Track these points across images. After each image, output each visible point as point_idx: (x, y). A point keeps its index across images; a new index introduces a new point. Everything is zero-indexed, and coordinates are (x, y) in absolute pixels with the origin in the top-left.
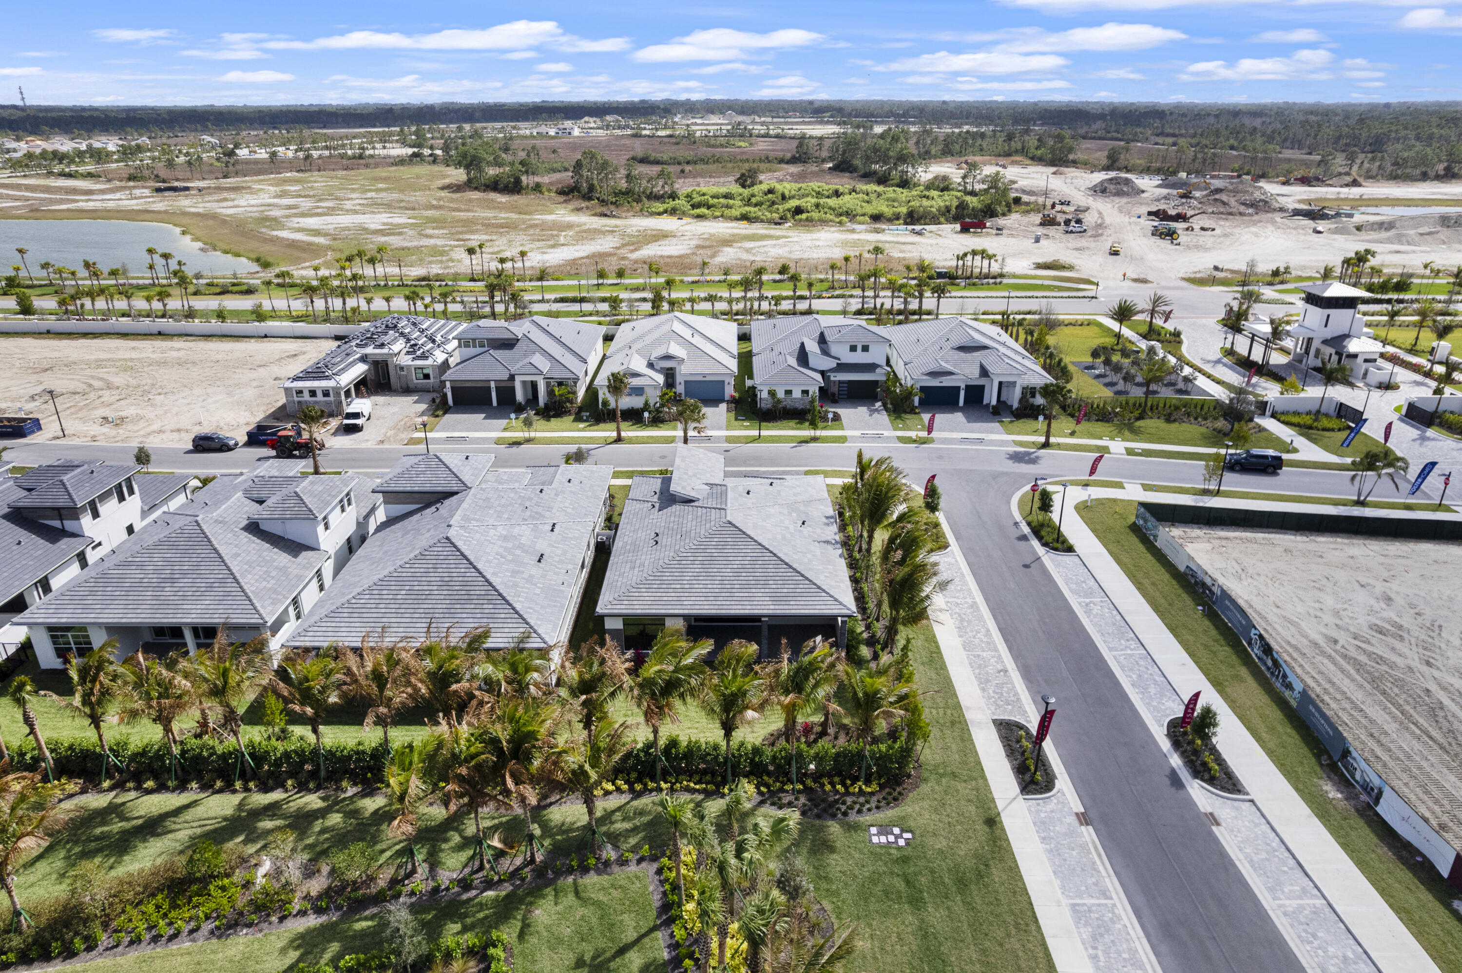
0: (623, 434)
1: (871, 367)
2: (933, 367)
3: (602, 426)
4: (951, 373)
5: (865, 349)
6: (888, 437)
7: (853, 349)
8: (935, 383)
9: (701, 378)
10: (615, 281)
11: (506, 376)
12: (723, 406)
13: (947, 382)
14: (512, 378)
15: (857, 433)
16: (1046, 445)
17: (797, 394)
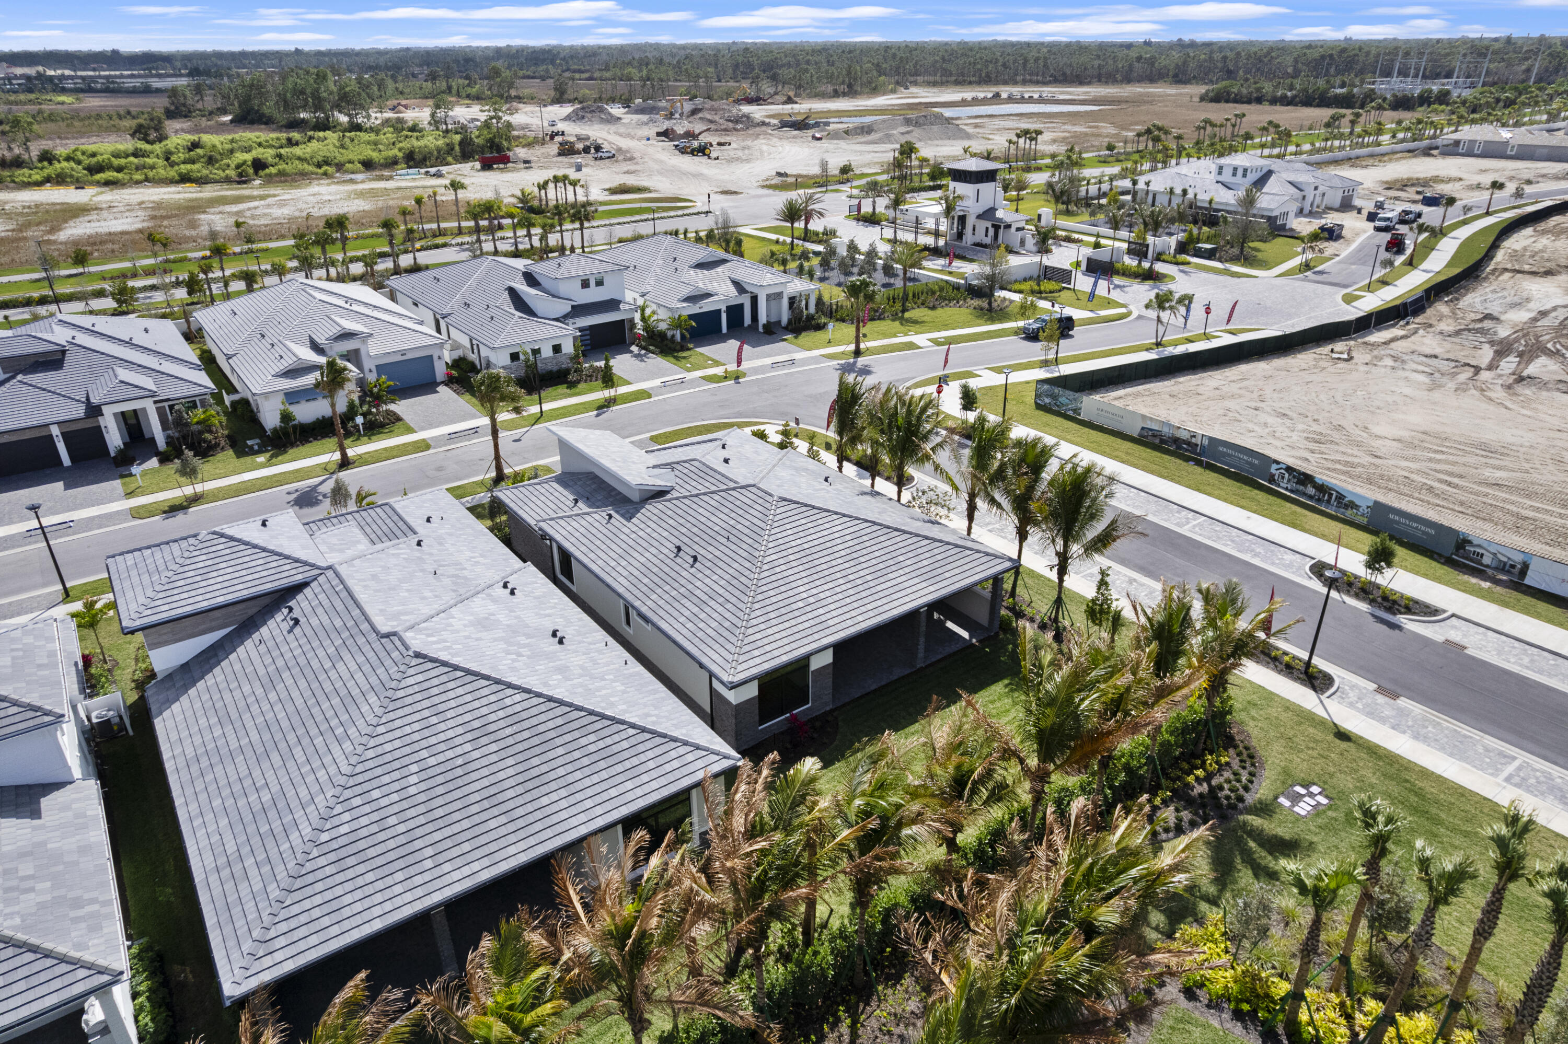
0: (350, 453)
1: (612, 304)
2: (686, 291)
3: (292, 452)
4: (709, 295)
5: (600, 283)
6: (692, 380)
7: (585, 284)
8: (695, 309)
9: (399, 358)
10: (73, 271)
11: (79, 411)
12: (442, 389)
13: (707, 306)
14: (94, 411)
15: (657, 382)
16: (857, 353)
17: (547, 352)
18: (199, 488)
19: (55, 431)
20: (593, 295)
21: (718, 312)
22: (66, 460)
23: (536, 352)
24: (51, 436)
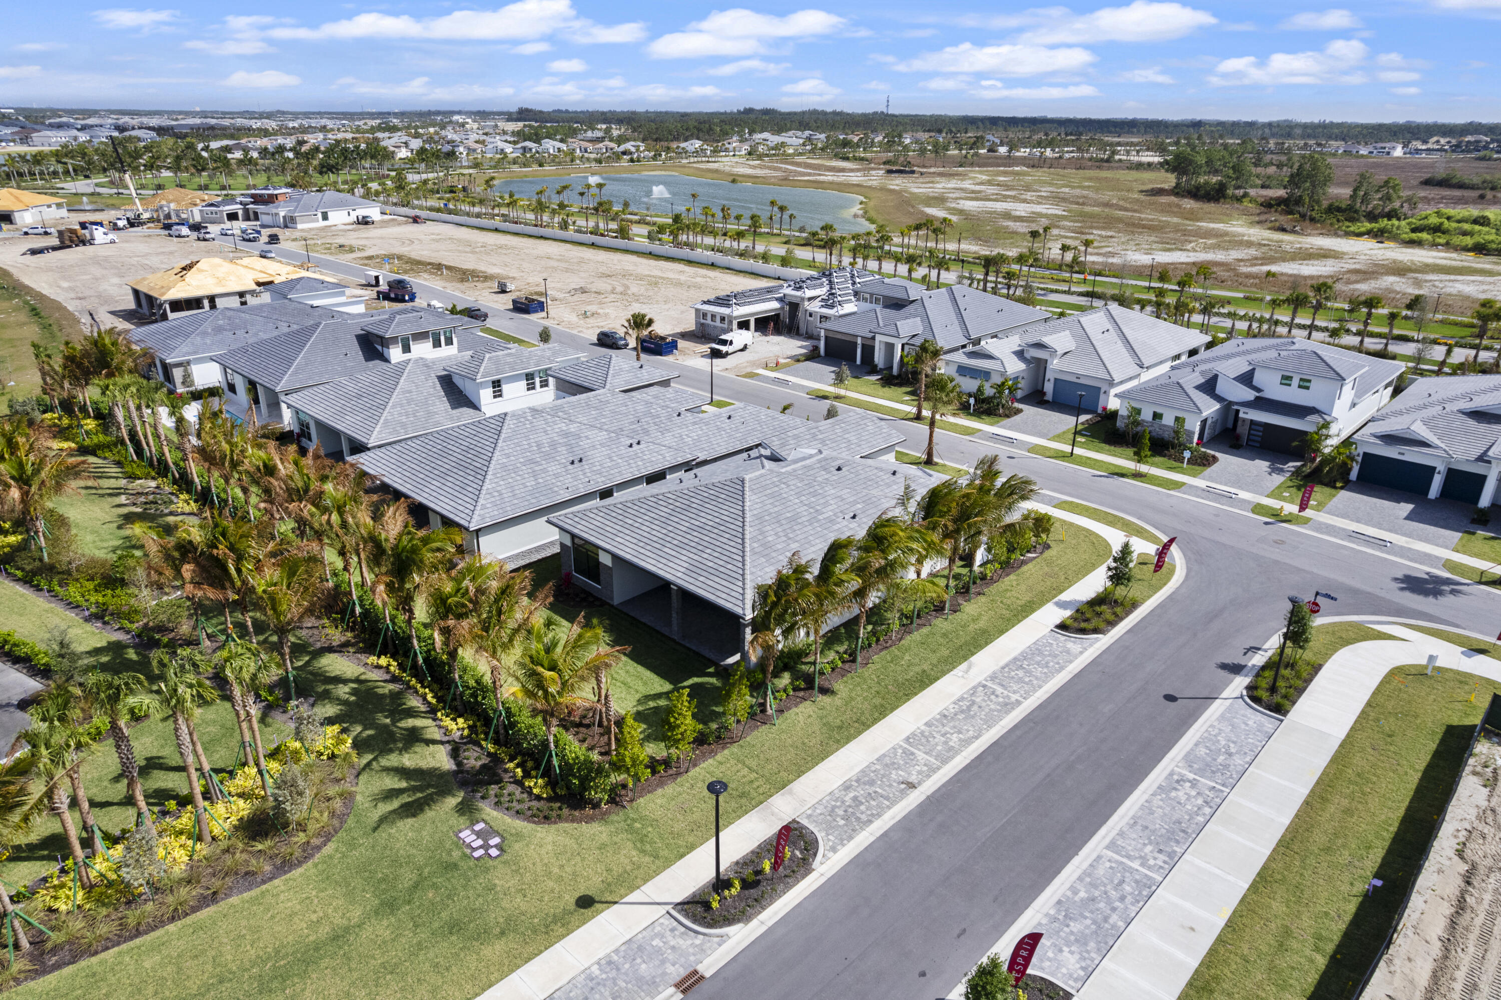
4: (1424, 444)
5: (1304, 384)
6: (1243, 501)
7: (1288, 381)
8: (1391, 452)
9: (1073, 379)
11: (871, 334)
12: (1085, 417)
13: (1412, 455)
14: (874, 336)
17: (1168, 420)
18: (842, 392)
19: (859, 341)
20: (1292, 395)
21: (1432, 470)
22: (858, 362)
23: (1157, 416)
24: (856, 343)
